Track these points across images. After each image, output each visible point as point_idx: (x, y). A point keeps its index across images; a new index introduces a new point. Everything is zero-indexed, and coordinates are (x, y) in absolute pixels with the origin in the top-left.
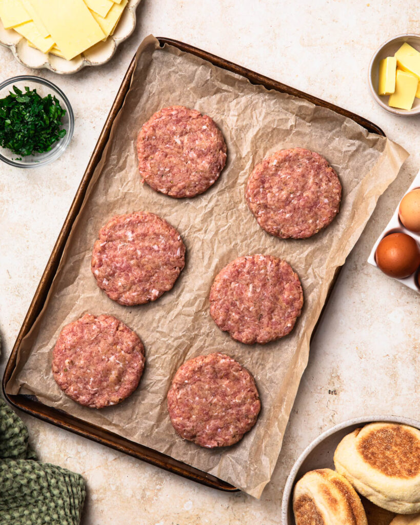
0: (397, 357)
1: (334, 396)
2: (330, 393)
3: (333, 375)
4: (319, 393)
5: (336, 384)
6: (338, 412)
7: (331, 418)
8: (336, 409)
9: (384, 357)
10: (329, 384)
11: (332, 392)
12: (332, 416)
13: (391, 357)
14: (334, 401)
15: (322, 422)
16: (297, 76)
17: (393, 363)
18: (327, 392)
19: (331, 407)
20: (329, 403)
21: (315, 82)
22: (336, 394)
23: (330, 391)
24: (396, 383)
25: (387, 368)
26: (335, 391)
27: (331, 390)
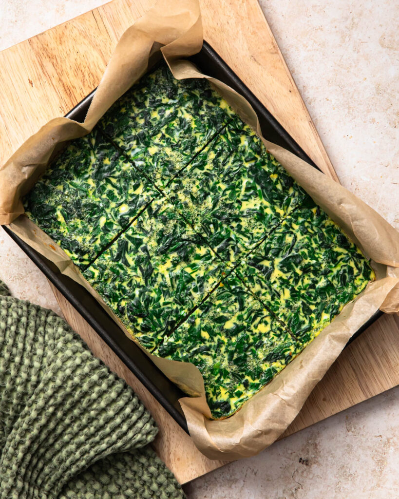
0: (391, 441)
1: (305, 466)
2: (300, 462)
3: (310, 441)
4: (288, 458)
5: (310, 453)
6: (303, 487)
7: (294, 491)
8: (303, 482)
9: (376, 436)
10: (303, 450)
11: (304, 461)
12: (296, 489)
13: (384, 439)
14: (303, 472)
15: (282, 493)
16: (366, 79)
17: (384, 446)
18: (297, 459)
19: (297, 479)
20: (296, 473)
21: (385, 91)
22: (307, 465)
23: (301, 459)
24: (381, 472)
25: (376, 451)
26: (307, 461)
27: (303, 458)
